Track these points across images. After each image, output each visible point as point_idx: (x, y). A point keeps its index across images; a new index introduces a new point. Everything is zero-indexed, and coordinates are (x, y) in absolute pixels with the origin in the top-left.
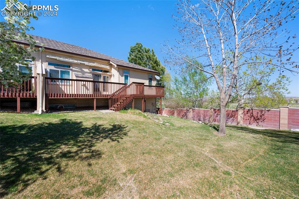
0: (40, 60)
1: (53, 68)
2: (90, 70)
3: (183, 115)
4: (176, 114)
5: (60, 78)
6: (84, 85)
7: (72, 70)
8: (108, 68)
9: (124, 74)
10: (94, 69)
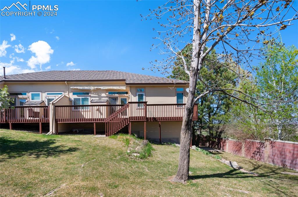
0: (67, 92)
1: (76, 97)
2: (107, 94)
3: (255, 151)
4: (243, 150)
5: (81, 105)
6: (98, 110)
7: (90, 96)
8: (123, 89)
9: (138, 94)
10: (111, 92)
